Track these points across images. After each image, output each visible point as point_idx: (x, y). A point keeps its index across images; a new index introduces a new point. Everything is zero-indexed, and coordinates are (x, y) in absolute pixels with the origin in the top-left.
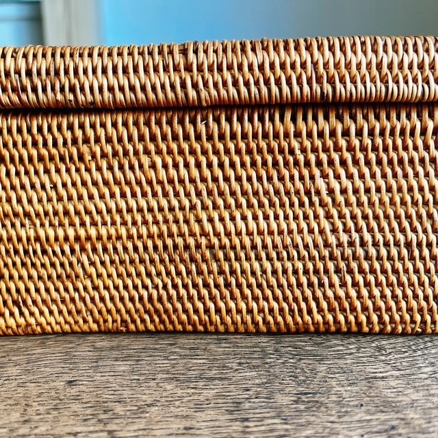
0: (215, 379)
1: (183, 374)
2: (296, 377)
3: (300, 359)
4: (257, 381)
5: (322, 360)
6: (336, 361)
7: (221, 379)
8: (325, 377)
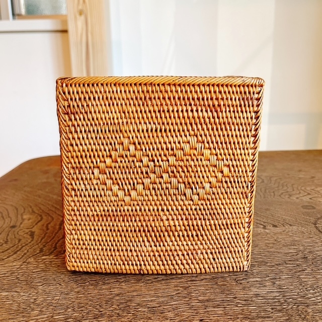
0: (265, 317)
1: (249, 315)
2: (301, 316)
3: (298, 306)
4: (284, 318)
5: (308, 306)
6: (315, 306)
7: (268, 317)
8: (313, 315)
